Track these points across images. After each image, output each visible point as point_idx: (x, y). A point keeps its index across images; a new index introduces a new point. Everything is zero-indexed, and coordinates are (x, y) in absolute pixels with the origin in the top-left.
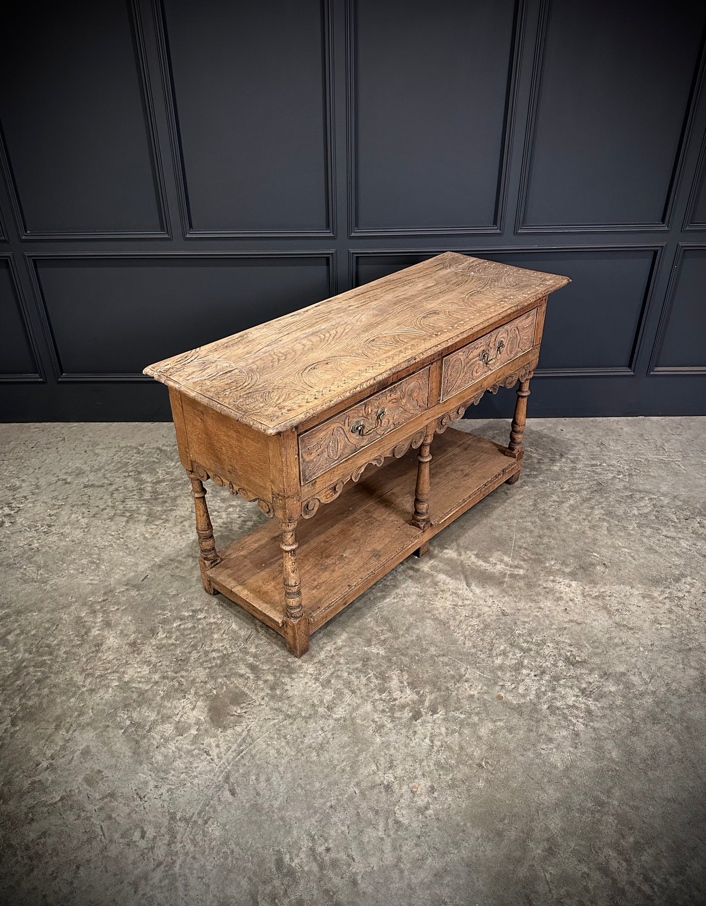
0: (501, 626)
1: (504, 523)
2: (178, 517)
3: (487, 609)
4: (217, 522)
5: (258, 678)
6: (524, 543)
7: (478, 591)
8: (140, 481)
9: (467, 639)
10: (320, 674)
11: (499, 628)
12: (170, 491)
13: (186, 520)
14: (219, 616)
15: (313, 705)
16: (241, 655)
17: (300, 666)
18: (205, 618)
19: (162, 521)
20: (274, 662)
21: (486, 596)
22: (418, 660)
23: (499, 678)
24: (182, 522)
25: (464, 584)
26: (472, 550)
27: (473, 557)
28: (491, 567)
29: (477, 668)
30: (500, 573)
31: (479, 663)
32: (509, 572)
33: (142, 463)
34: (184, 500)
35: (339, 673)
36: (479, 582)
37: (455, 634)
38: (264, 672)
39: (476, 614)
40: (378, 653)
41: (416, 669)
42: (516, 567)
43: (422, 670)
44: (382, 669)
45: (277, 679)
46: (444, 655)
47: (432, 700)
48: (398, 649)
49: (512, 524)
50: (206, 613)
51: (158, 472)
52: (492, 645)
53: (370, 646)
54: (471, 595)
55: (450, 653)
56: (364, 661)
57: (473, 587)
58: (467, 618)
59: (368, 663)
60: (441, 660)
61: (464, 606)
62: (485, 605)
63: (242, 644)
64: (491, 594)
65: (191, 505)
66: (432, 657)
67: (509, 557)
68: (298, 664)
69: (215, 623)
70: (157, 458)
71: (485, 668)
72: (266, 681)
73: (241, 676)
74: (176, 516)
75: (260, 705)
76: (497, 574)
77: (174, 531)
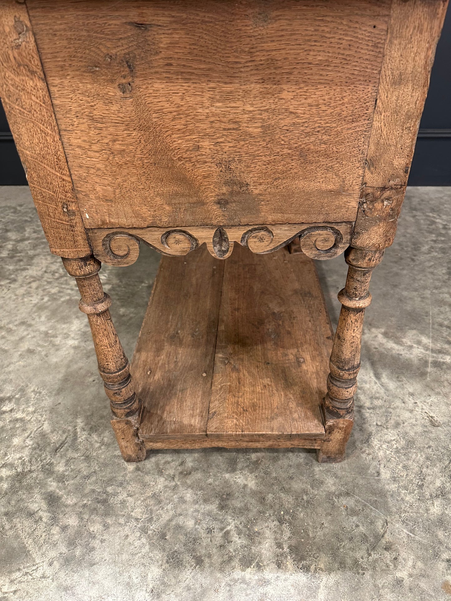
0: (431, 443)
1: (415, 294)
2: (27, 277)
3: (407, 415)
4: (69, 284)
5: (54, 520)
6: (445, 319)
7: (392, 385)
8: (4, 239)
9: (382, 466)
10: (150, 520)
11: (430, 447)
12: (30, 249)
13: (34, 281)
14: (31, 409)
15: (128, 584)
16: (41, 476)
17: (123, 502)
18: (11, 411)
19: (8, 281)
20: (86, 491)
21: (404, 394)
22: (308, 502)
23: (440, 543)
24: (30, 283)
25: (372, 375)
26: (378, 327)
27: (380, 336)
28: (406, 351)
29: (403, 522)
30: (420, 360)
31: (405, 512)
32: (430, 360)
33: (13, 222)
34: (41, 259)
35: (180, 520)
36: (392, 373)
37: (364, 456)
38: (67, 510)
39: (392, 422)
40: (245, 486)
41: (303, 520)
42: (440, 352)
43: (314, 522)
44: (250, 515)
45: (83, 525)
46: (348, 494)
47: (330, 588)
48: (276, 478)
49: (425, 296)
50: (15, 403)
51: (25, 231)
52: (422, 476)
53: (234, 470)
54: (382, 391)
55: (357, 491)
56: (222, 500)
57: (385, 379)
58: (379, 429)
59: (228, 502)
60: (344, 502)
61: (373, 408)
62: (404, 409)
63: (49, 457)
64: (411, 390)
65: (46, 264)
66: (329, 496)
67: (429, 337)
68: (120, 497)
69: (22, 420)
70: (30, 217)
71: (416, 522)
72: (64, 528)
73: (31, 514)
74: (26, 276)
75: (44, 577)
76: (416, 361)
77: (17, 292)
